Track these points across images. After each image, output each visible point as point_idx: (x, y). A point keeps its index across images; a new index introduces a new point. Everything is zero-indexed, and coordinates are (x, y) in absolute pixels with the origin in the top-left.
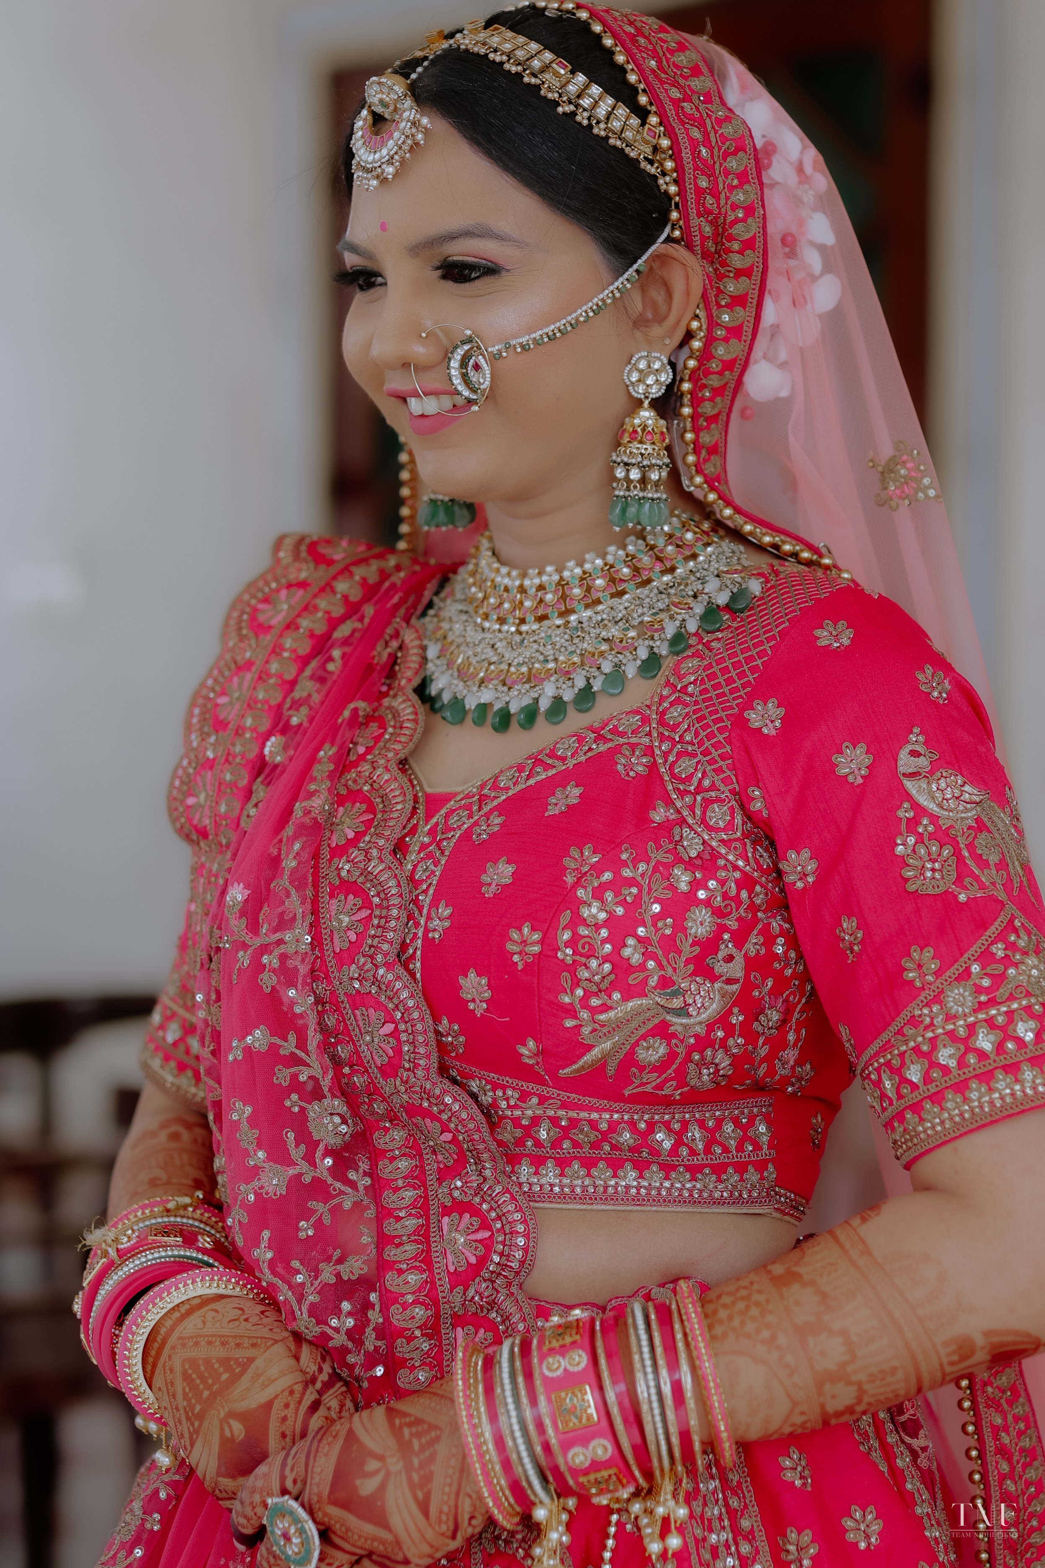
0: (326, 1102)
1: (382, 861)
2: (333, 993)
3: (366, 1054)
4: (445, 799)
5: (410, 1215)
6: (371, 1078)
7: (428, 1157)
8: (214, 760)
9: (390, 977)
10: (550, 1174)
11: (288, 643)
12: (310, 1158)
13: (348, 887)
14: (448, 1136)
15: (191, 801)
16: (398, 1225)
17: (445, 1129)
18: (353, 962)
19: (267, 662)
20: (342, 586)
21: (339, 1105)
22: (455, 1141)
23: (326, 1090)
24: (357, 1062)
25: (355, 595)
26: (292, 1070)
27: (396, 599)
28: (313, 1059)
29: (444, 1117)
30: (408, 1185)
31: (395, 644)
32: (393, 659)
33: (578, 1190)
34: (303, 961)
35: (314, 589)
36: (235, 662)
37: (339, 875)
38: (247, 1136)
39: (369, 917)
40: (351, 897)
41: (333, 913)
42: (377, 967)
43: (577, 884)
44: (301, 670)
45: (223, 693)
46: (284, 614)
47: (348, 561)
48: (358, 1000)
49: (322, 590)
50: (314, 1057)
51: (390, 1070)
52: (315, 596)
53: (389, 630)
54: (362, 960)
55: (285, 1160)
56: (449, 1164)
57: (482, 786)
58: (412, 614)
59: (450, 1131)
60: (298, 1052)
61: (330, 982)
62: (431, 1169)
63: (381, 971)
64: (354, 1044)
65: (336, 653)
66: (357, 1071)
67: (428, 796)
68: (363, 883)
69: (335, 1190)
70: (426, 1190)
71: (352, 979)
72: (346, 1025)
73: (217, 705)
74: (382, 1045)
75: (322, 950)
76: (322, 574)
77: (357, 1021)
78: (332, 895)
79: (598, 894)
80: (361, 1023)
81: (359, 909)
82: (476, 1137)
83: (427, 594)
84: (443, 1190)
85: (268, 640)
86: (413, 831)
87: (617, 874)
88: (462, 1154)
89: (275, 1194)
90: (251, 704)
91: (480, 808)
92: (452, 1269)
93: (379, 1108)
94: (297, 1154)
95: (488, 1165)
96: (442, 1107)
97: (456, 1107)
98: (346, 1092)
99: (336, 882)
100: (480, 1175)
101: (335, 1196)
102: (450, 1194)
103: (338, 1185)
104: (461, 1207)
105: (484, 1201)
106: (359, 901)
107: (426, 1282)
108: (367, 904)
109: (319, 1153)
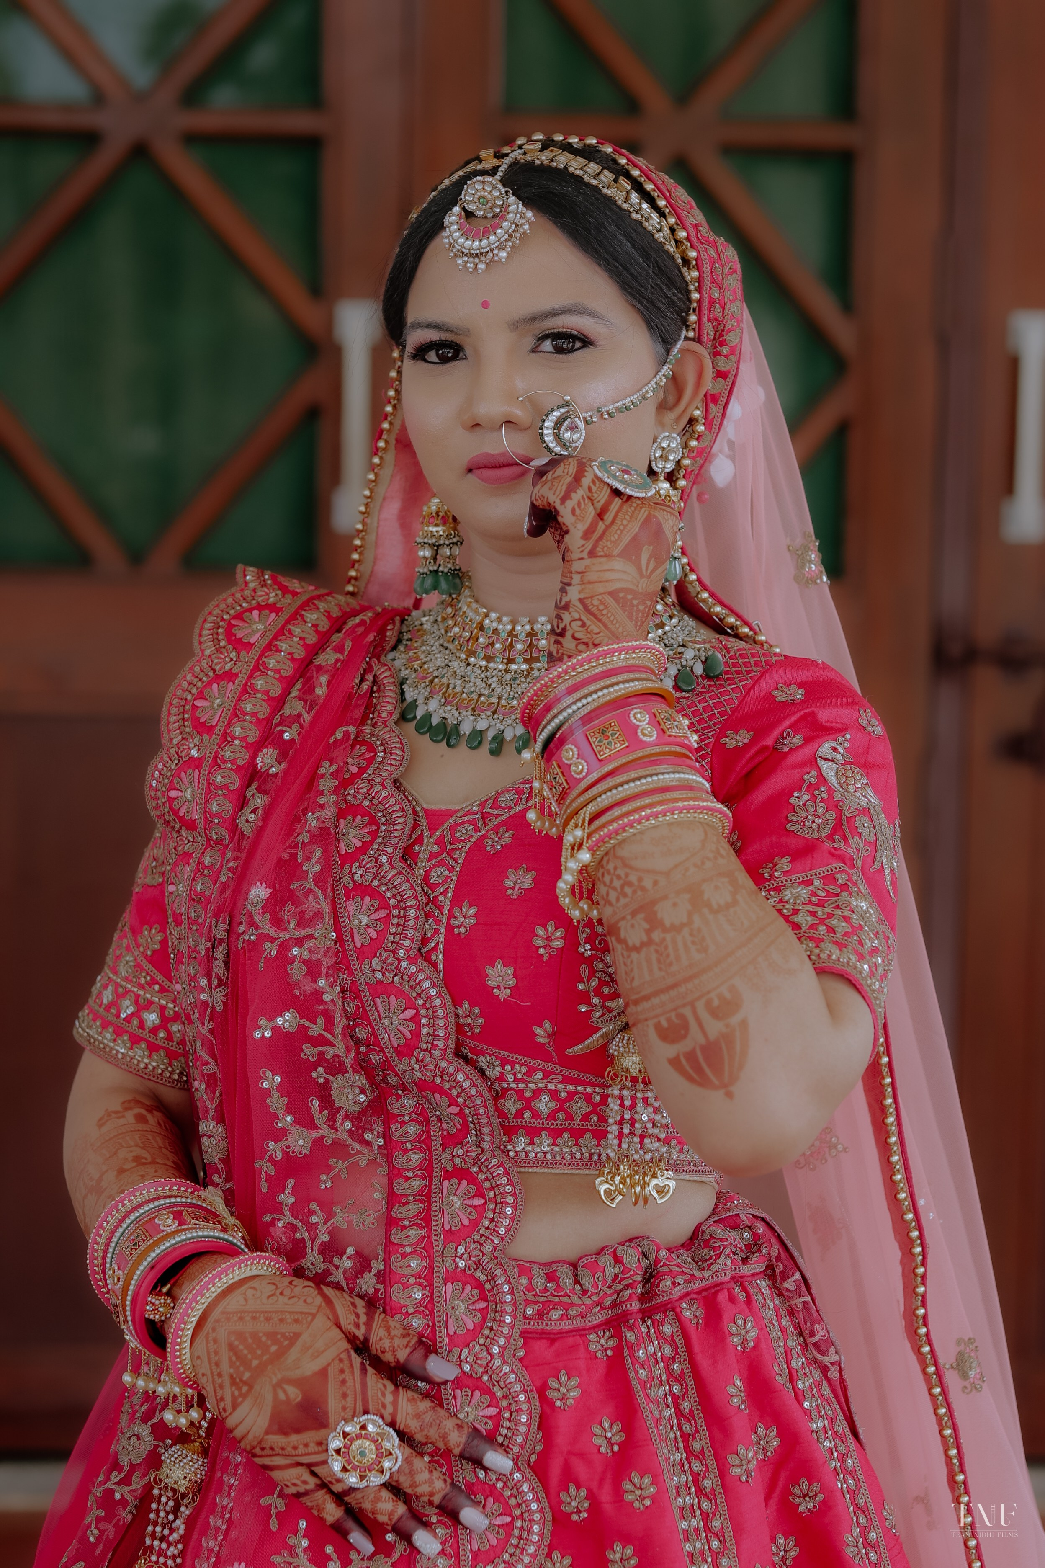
0: (348, 1076)
1: (393, 867)
2: (354, 983)
3: (383, 1036)
4: (449, 814)
5: (416, 1176)
6: (386, 1057)
7: (434, 1125)
8: (200, 760)
9: (413, 969)
10: (544, 1144)
11: (271, 663)
12: (331, 1122)
13: (363, 890)
14: (455, 1110)
15: (174, 794)
16: (406, 1185)
17: (453, 1102)
18: (375, 956)
19: (251, 677)
20: (310, 616)
21: (360, 1079)
22: (461, 1114)
23: (348, 1066)
24: (373, 1042)
26: (320, 1049)
28: (338, 1040)
29: (454, 1092)
30: (416, 1148)
33: (568, 1157)
34: (325, 955)
36: (214, 671)
37: (352, 879)
38: (277, 1102)
39: (388, 917)
40: (367, 898)
41: (351, 913)
42: (399, 960)
44: (286, 691)
45: (202, 697)
48: (381, 989)
50: (339, 1038)
51: (407, 1050)
54: (385, 955)
55: (310, 1124)
56: (452, 1133)
57: (483, 805)
59: (458, 1105)
60: (325, 1034)
61: (351, 973)
62: (436, 1135)
63: (404, 965)
64: (372, 1027)
65: (323, 679)
66: (373, 1050)
67: (427, 812)
68: (378, 886)
69: (353, 1149)
70: (431, 1153)
71: (374, 970)
72: (365, 1011)
73: (195, 707)
74: (401, 1028)
75: (343, 945)
77: (376, 1008)
78: (348, 897)
80: (381, 1009)
81: (377, 910)
82: (482, 1111)
84: (445, 1156)
85: (249, 657)
86: (419, 840)
88: (465, 1125)
89: (300, 1153)
91: (485, 825)
92: (447, 1227)
93: (392, 1079)
94: (320, 1119)
95: (487, 1138)
96: (453, 1084)
97: (466, 1084)
98: (363, 1066)
99: (351, 885)
100: (479, 1146)
101: (353, 1155)
102: (452, 1160)
103: (356, 1145)
104: (460, 1174)
105: (481, 1171)
106: (376, 902)
107: (424, 1237)
108: (384, 905)
109: (339, 1118)
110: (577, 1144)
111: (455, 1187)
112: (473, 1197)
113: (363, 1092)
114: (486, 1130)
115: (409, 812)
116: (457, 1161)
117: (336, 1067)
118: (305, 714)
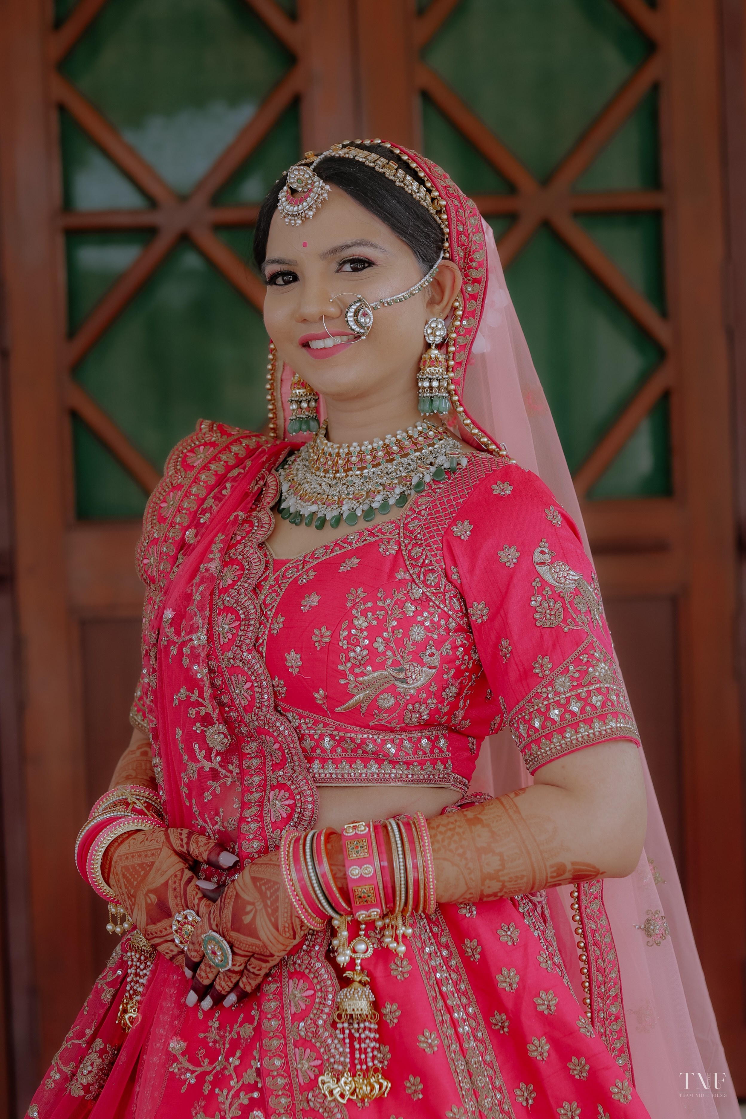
0: (215, 726)
1: (247, 595)
2: (219, 666)
3: (237, 700)
4: (284, 562)
5: (257, 790)
6: (239, 713)
7: (268, 758)
8: (158, 539)
9: (250, 657)
10: (330, 768)
11: (203, 477)
12: (208, 757)
13: (228, 610)
14: (278, 746)
15: (146, 561)
16: (251, 797)
17: (276, 741)
18: (230, 650)
19: (190, 487)
20: (235, 449)
21: (222, 728)
22: (281, 748)
23: (215, 719)
24: (232, 704)
25: (242, 453)
26: (197, 710)
27: (264, 459)
28: (207, 703)
29: (276, 734)
30: (257, 773)
31: (261, 483)
32: (260, 491)
33: (346, 776)
34: (203, 650)
35: (219, 448)
36: (172, 484)
37: (223, 603)
39: (239, 626)
40: (229, 615)
41: (220, 624)
42: (243, 652)
43: (353, 607)
44: (208, 494)
45: (164, 501)
46: (201, 460)
47: (239, 436)
48: (234, 670)
49: (224, 449)
50: (208, 701)
51: (249, 708)
52: (220, 452)
53: (259, 475)
54: (235, 648)
55: (194, 759)
56: (278, 762)
57: (305, 557)
58: (273, 467)
59: (279, 743)
60: (199, 699)
61: (218, 661)
62: (269, 764)
63: (245, 654)
64: (230, 695)
65: (228, 485)
66: (232, 709)
67: (274, 561)
68: (236, 607)
69: (222, 774)
70: (265, 776)
71: (229, 659)
72: (226, 684)
73: (160, 507)
74: (245, 694)
75: (214, 644)
76: (224, 440)
77: (232, 682)
78: (219, 614)
79: (364, 613)
80: (234, 683)
81: (234, 621)
82: (292, 746)
83: (282, 457)
84: (274, 776)
85: (191, 474)
86: (266, 579)
87: (375, 603)
88: (284, 756)
89: (194, 778)
90: (179, 509)
91: (303, 567)
92: (273, 820)
93: (244, 730)
94: (200, 755)
95: (297, 763)
96: (275, 728)
97: (282, 728)
98: (226, 721)
99: (222, 607)
100: (292, 769)
101: (222, 778)
102: (277, 779)
103: (224, 772)
104: (281, 786)
105: (293, 783)
106: (233, 617)
107: (260, 827)
108: (238, 618)
109: (213, 755)
110: (351, 767)
111: (277, 794)
112: (287, 800)
113: (226, 737)
114: (295, 758)
115: (263, 562)
116: (280, 779)
117: (207, 720)
118: (214, 507)
